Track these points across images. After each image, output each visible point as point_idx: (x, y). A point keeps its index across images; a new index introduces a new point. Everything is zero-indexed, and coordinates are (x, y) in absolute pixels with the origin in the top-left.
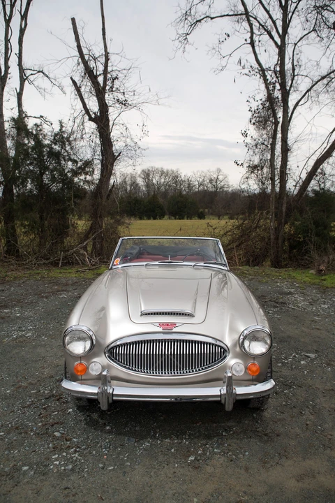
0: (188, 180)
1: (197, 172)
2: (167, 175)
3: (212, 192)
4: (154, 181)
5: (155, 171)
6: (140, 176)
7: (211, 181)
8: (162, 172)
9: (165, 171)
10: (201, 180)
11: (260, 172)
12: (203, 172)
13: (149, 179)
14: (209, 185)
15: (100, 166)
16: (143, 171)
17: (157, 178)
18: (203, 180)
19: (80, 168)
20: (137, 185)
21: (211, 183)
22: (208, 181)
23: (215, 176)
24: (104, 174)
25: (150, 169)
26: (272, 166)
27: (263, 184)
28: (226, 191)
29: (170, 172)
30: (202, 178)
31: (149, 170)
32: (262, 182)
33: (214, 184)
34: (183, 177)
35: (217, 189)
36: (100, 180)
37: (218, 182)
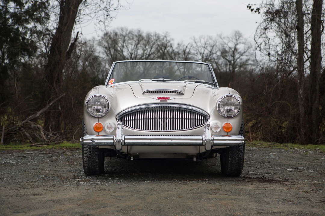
0: (184, 51)
1: (201, 38)
2: (148, 43)
3: (226, 73)
4: (125, 54)
5: (128, 36)
6: (100, 44)
7: (224, 53)
8: (140, 38)
9: (144, 35)
10: (206, 52)
11: (283, 20)
12: (211, 38)
13: (116, 50)
14: (221, 61)
15: (58, 10)
16: (106, 34)
17: (130, 47)
18: (211, 53)
19: (27, 12)
20: (96, 58)
21: (224, 57)
22: (219, 53)
23: (232, 45)
24: (65, 21)
25: (119, 32)
26: (300, 13)
27: (287, 36)
28: (251, 72)
29: (153, 38)
30: (209, 48)
31: (116, 34)
32: (285, 33)
33: (230, 58)
34: (175, 46)
35: (234, 68)
36: (58, 29)
37: (237, 56)
